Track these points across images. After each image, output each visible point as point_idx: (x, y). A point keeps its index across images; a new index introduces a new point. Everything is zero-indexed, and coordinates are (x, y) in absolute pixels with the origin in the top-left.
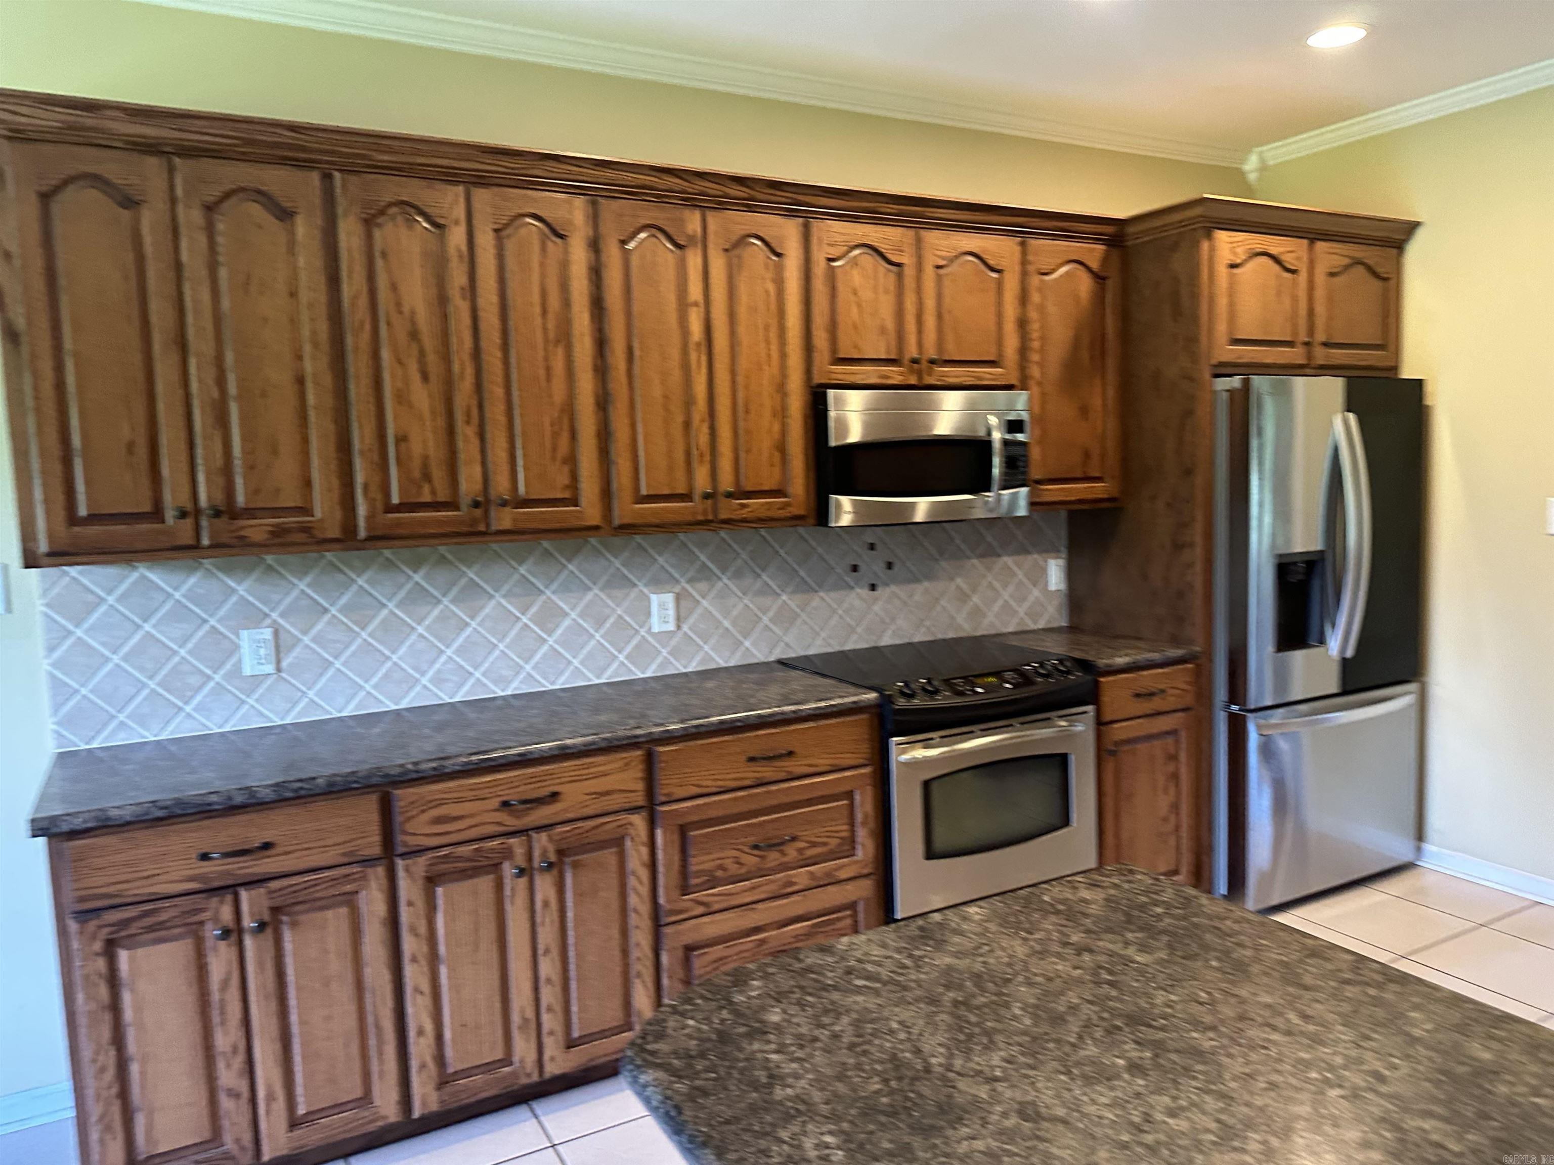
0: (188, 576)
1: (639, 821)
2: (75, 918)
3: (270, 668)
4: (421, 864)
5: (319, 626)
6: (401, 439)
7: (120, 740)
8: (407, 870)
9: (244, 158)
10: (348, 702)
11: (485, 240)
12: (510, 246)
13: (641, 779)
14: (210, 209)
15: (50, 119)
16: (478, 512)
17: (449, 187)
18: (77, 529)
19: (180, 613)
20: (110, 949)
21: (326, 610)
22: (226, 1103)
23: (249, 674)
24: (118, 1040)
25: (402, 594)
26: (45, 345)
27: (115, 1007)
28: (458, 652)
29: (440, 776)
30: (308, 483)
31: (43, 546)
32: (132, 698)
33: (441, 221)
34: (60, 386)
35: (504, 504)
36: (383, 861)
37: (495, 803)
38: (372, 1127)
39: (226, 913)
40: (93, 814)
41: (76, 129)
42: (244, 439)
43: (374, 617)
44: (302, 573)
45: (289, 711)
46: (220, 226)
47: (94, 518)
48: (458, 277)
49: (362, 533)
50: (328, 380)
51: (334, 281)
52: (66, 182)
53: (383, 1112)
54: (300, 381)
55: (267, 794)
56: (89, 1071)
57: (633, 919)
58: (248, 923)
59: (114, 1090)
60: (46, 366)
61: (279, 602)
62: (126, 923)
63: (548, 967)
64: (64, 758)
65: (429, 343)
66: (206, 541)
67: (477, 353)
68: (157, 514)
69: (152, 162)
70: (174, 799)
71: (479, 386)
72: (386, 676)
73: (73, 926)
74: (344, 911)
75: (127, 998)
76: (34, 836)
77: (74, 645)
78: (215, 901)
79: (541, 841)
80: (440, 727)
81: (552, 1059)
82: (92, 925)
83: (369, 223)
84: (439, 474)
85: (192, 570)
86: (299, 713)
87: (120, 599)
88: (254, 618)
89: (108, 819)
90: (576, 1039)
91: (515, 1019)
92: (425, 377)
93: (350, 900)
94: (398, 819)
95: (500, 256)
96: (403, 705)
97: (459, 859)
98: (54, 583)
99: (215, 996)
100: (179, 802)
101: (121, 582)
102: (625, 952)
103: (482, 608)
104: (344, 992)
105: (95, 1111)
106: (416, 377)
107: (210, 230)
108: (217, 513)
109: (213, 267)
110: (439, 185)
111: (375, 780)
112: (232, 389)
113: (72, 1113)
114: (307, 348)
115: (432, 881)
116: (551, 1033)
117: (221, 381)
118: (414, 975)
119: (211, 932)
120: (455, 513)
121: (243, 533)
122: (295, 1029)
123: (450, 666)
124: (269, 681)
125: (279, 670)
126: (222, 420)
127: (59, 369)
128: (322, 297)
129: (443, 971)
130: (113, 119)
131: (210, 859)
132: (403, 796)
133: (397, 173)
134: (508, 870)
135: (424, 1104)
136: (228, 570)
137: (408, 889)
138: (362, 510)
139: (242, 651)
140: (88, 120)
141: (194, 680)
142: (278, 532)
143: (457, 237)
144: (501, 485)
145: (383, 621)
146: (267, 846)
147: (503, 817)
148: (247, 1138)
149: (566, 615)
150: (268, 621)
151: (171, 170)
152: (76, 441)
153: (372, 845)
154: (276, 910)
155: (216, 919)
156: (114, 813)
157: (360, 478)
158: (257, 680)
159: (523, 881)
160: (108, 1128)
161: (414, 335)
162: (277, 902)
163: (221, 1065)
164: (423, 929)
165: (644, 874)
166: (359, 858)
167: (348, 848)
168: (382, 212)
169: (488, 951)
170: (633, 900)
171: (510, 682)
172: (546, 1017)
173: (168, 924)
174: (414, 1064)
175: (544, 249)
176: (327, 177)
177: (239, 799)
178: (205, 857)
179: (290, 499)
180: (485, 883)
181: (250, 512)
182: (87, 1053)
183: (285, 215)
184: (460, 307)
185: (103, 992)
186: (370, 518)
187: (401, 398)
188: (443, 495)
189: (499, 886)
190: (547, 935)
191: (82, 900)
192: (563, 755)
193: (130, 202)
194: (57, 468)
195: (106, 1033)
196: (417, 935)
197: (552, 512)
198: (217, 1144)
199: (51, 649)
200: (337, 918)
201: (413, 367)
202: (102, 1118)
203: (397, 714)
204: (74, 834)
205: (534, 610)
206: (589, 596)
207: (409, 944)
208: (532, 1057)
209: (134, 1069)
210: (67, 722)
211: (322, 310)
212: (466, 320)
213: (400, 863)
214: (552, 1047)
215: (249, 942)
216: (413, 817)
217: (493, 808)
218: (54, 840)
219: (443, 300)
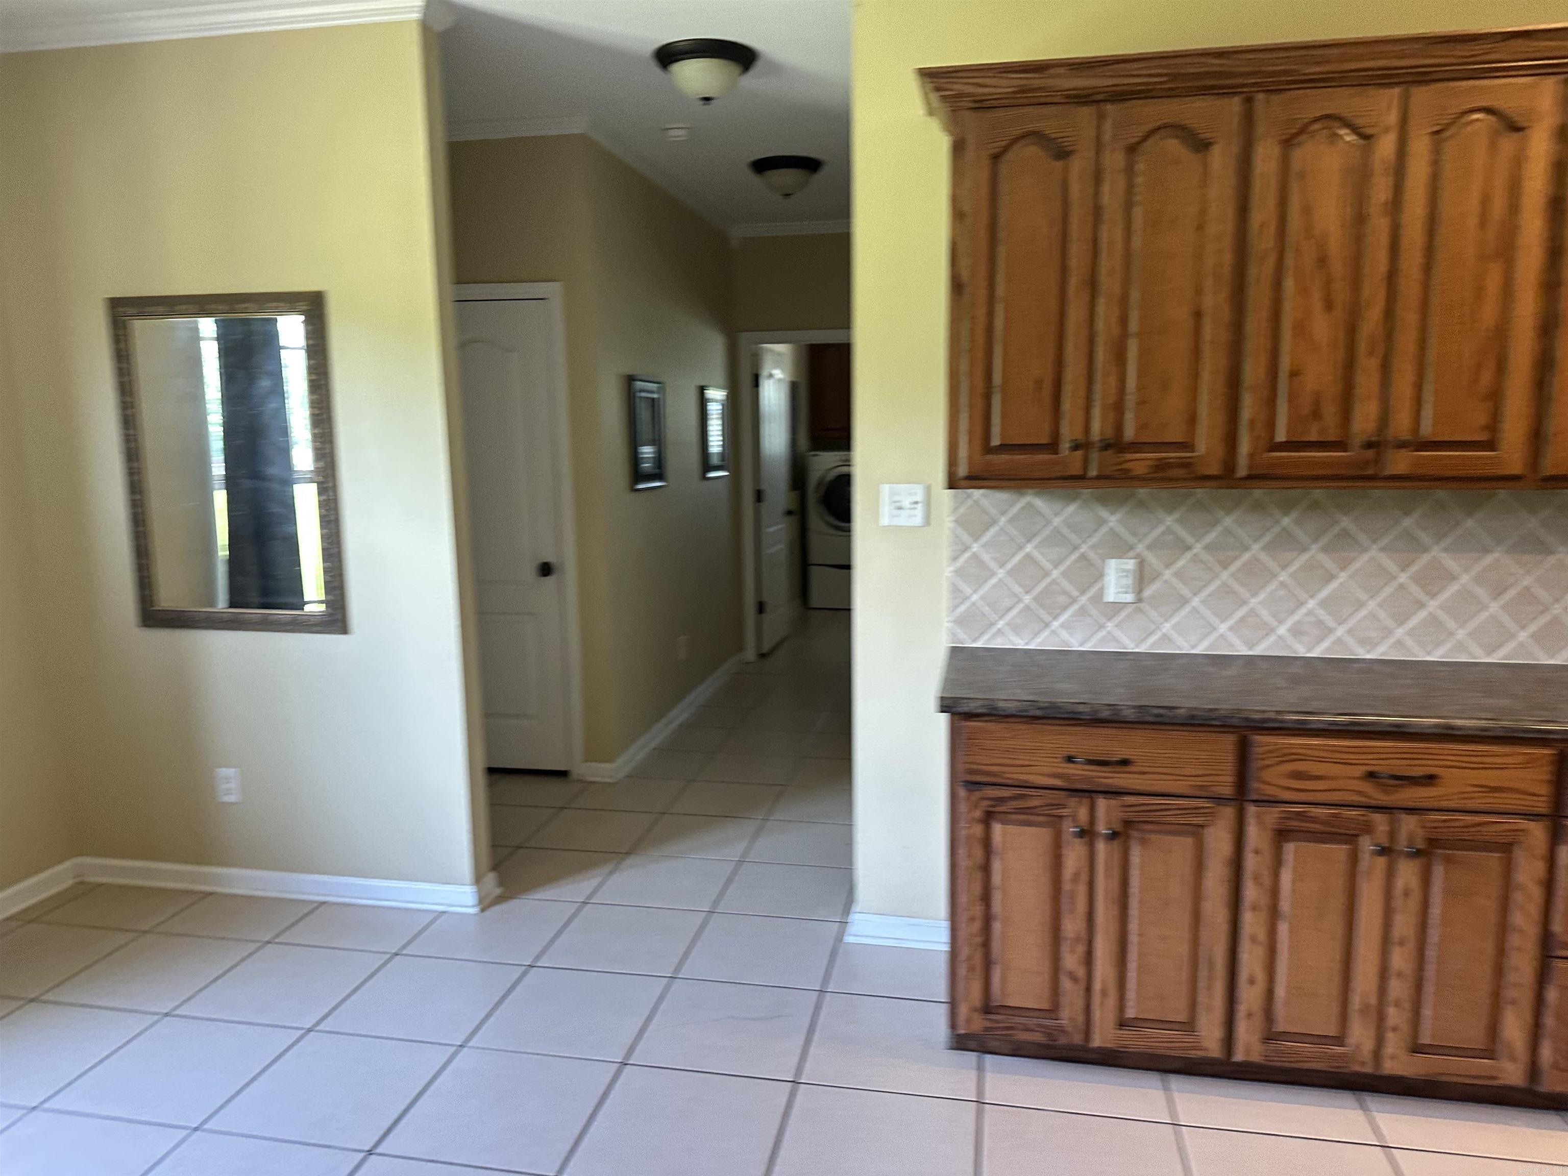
0: (1068, 505)
1: (1537, 832)
2: (965, 786)
3: (1129, 598)
4: (1273, 815)
5: (1181, 563)
6: (1294, 374)
7: (998, 643)
8: (1258, 816)
9: (1170, 94)
10: (1201, 640)
11: (1420, 146)
12: (1450, 149)
13: (1549, 782)
14: (1132, 150)
15: (1004, 86)
16: (1371, 453)
17: (1381, 91)
18: (990, 457)
19: (1057, 538)
20: (988, 818)
21: (1189, 548)
22: (1066, 984)
23: (1111, 600)
24: (986, 898)
25: (1268, 538)
26: (982, 293)
27: (986, 869)
28: (1324, 604)
29: (1302, 730)
30: (1192, 419)
31: (962, 470)
32: (1010, 609)
33: (1369, 131)
34: (989, 330)
35: (1402, 445)
36: (1233, 803)
37: (1360, 771)
38: (1193, 1054)
39: (1083, 814)
40: (986, 703)
41: (1023, 91)
42: (1140, 376)
43: (1236, 558)
44: (1170, 509)
45: (1144, 640)
46: (1140, 166)
47: (1005, 448)
48: (1381, 191)
49: (1242, 471)
50: (1225, 314)
51: (1243, 210)
52: (1014, 141)
53: (1206, 1043)
54: (1198, 315)
55: (1130, 714)
56: (963, 917)
57: (1514, 940)
58: (1102, 829)
59: (978, 940)
60: (981, 312)
61: (1146, 535)
62: (1002, 800)
63: (1400, 959)
64: (956, 652)
65: (1338, 267)
66: (1093, 473)
67: (1392, 277)
68: (1053, 447)
69: (1086, 113)
70: (1050, 702)
71: (1389, 314)
72: (1242, 620)
73: (962, 792)
74: (1189, 841)
75: (997, 866)
76: (942, 712)
77: (970, 558)
78: (1073, 801)
79: (1409, 825)
80: (1295, 680)
81: (1393, 1057)
82: (978, 794)
83: (1288, 143)
84: (1330, 411)
85: (1072, 499)
86: (1154, 643)
87: (1011, 521)
88: (1120, 549)
89: (996, 709)
90: (1424, 1045)
91: (1356, 1001)
92: (1329, 305)
93: (1196, 831)
94: (1254, 765)
95: (1436, 162)
96: (1258, 651)
97: (1314, 819)
98: (962, 503)
99: (1067, 886)
100: (1053, 706)
101: (1011, 506)
102: (1499, 970)
103: (1354, 559)
104: (1181, 917)
105: (964, 952)
106: (1318, 306)
107: (1130, 170)
108: (1106, 446)
109: (1129, 206)
110: (1372, 91)
111: (1234, 722)
112: (1134, 325)
113: (946, 948)
114: (1208, 283)
115: (1282, 835)
116: (1394, 1029)
117: (1124, 320)
118: (1251, 922)
119: (1070, 829)
120: (1343, 454)
121: (1125, 466)
122: (1134, 939)
123: (1312, 619)
124: (1129, 610)
125: (1139, 600)
126: (1120, 356)
127: (991, 314)
128: (1229, 227)
129: (1283, 928)
130: (1059, 76)
131: (1073, 762)
132: (1262, 742)
133: (1324, 85)
134: (1366, 845)
135: (1248, 1051)
136: (1104, 501)
137: (1255, 835)
138: (1244, 447)
139: (1106, 579)
140: (1035, 81)
141: (1062, 599)
142: (1161, 466)
143: (1386, 146)
144: (1401, 425)
145: (1245, 564)
146: (1125, 762)
147: (1367, 787)
148: (1081, 1019)
149: (1453, 578)
150: (1131, 554)
151: (1101, 117)
152: (997, 378)
153: (1225, 784)
154: (1128, 823)
155: (1074, 817)
156: (1001, 704)
157: (1246, 414)
158: (1117, 607)
159: (1381, 861)
160: (971, 969)
161: (1322, 261)
162: (1130, 816)
163: (1065, 948)
164: (1267, 881)
165: (1537, 893)
166: (1211, 795)
167: (1199, 782)
168: (1301, 132)
169: (1334, 922)
170: (1517, 918)
171: (1377, 645)
172: (1392, 1011)
173: (1036, 811)
174: (1242, 1009)
175: (1493, 146)
176: (1249, 100)
177: (1105, 714)
178: (1070, 759)
179: (1175, 434)
180: (1339, 851)
181: (1136, 446)
182: (963, 899)
183: (1202, 146)
184: (1379, 225)
185: (978, 852)
186: (1251, 456)
187: (1301, 329)
188: (1332, 435)
189: (1354, 859)
190: (1404, 924)
191: (971, 772)
192: (1447, 735)
193: (1062, 154)
194: (979, 403)
195: (977, 888)
196: (1261, 884)
197: (1457, 456)
198: (1054, 1016)
199: (955, 559)
200: (1183, 845)
201: (1317, 297)
202: (969, 958)
203: (1250, 660)
204: (969, 716)
205: (1414, 569)
206: (1489, 559)
207: (1251, 892)
208: (1368, 1045)
209: (997, 927)
210: (960, 622)
211: (1227, 243)
212: (1384, 239)
213: (1252, 809)
214: (1393, 1045)
215: (1101, 846)
216: (1269, 766)
217: (1357, 775)
218: (957, 717)
219: (1360, 219)
